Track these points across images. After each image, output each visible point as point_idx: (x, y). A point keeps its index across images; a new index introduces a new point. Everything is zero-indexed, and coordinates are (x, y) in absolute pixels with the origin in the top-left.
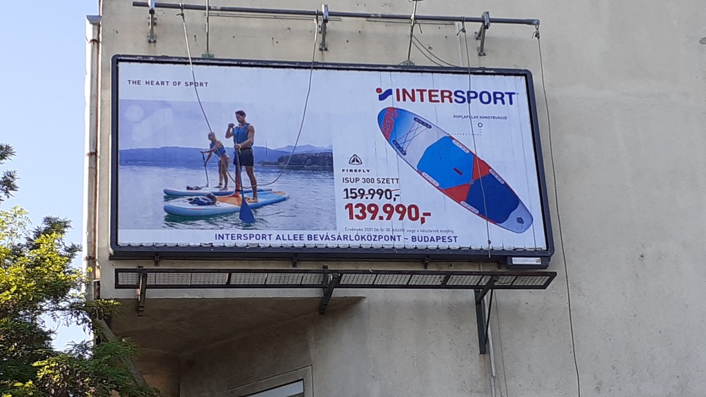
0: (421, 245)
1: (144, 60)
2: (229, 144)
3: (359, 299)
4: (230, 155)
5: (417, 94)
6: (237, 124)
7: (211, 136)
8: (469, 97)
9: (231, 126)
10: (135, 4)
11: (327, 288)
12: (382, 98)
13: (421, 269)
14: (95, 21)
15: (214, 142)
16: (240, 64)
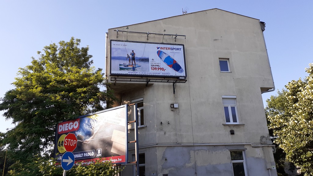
0: (164, 75)
1: (116, 41)
2: (131, 56)
3: (153, 84)
4: (131, 58)
5: (164, 48)
6: (132, 53)
7: (128, 55)
8: (173, 49)
9: (131, 53)
10: (114, 31)
11: (148, 82)
12: (158, 49)
14: (107, 33)
15: (128, 56)
16: (133, 42)
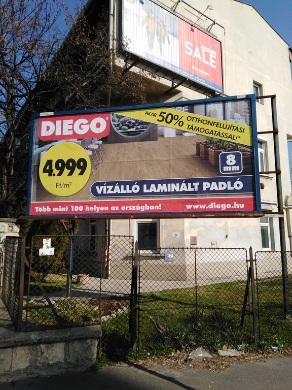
3: (179, 92)
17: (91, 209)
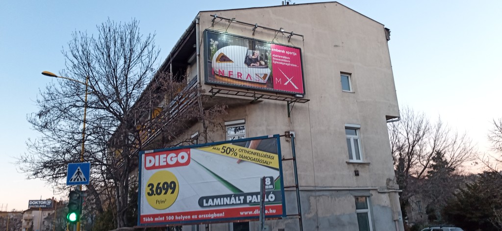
1: (213, 31)
10: (211, 15)
13: (275, 95)
16: (236, 36)
17: (179, 218)
